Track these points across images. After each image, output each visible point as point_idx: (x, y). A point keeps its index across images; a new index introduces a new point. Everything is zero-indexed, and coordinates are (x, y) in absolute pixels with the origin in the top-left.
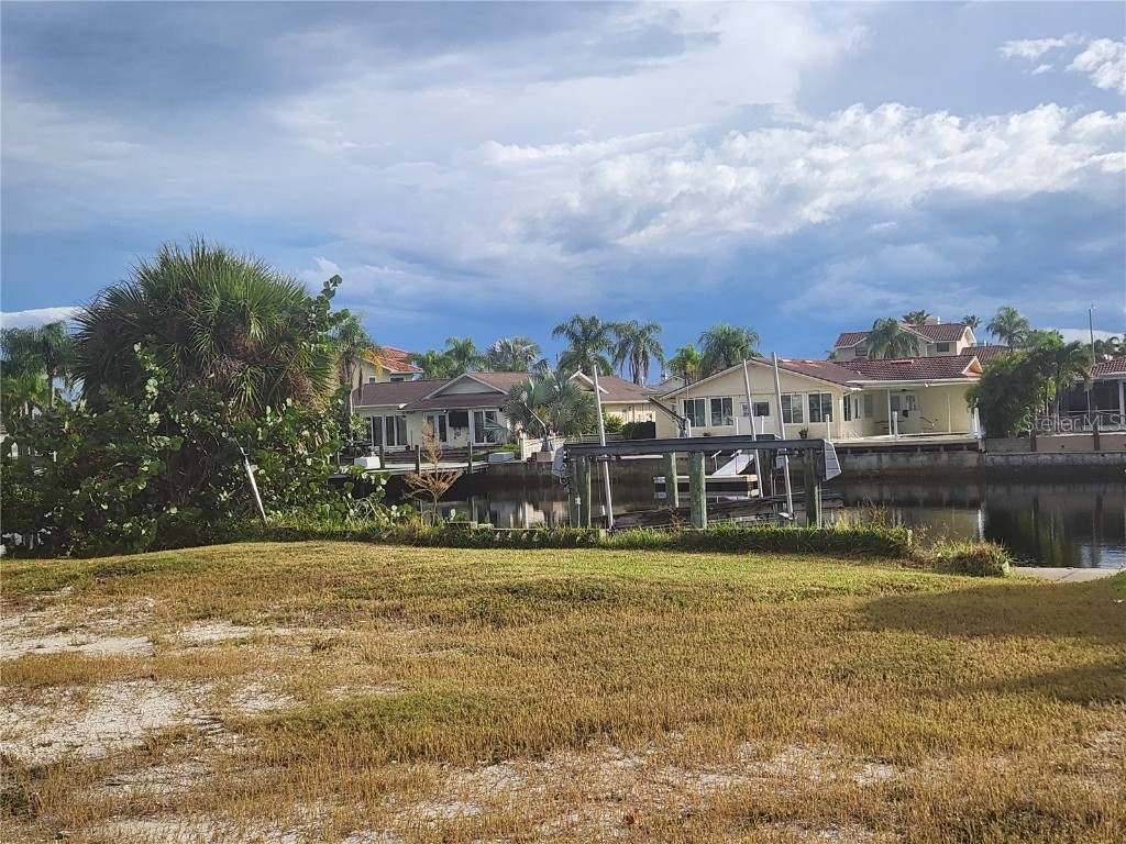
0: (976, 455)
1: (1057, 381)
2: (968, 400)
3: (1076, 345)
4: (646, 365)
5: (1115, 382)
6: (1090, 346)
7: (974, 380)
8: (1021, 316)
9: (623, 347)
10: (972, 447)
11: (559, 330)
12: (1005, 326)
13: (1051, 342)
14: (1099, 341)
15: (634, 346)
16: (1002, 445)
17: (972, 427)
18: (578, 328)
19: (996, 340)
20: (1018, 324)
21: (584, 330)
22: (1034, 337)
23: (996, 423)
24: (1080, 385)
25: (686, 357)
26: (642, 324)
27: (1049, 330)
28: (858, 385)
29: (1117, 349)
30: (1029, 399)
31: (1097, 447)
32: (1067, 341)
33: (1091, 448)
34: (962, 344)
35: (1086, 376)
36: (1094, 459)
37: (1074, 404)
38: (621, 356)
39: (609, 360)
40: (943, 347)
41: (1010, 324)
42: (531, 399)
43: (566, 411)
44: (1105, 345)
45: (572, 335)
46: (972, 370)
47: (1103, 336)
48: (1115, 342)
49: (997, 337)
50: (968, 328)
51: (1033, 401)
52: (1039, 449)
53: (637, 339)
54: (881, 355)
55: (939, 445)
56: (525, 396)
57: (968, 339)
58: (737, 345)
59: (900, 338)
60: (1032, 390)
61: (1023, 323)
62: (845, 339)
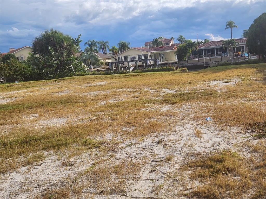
0: (177, 65)
1: (191, 49)
2: (175, 54)
3: (195, 42)
4: (106, 50)
5: (202, 49)
6: (197, 43)
7: (176, 50)
8: (183, 37)
9: (101, 46)
10: (176, 63)
11: (86, 43)
12: (180, 39)
13: (190, 42)
14: (199, 42)
15: (103, 46)
16: (182, 62)
17: (176, 59)
18: (90, 43)
19: (179, 42)
20: (183, 39)
21: (92, 43)
22: (186, 41)
23: (180, 58)
24: (195, 50)
25: (114, 48)
26: (104, 42)
27: (189, 40)
28: (153, 52)
29: (203, 43)
30: (186, 53)
31: (199, 62)
32: (193, 42)
33: (198, 62)
34: (171, 44)
35: (197, 48)
36: (198, 64)
37: (195, 54)
38: (100, 48)
39: (98, 50)
40: (167, 44)
41: (181, 38)
42: (86, 58)
43: (93, 60)
44: (200, 43)
45: (89, 44)
46: (175, 48)
47: (200, 41)
48: (202, 42)
49: (179, 41)
50: (172, 40)
51: (187, 53)
52: (188, 63)
53: (104, 45)
54: (155, 46)
55: (170, 63)
56: (84, 57)
57: (172, 42)
58: (125, 45)
59: (159, 42)
60: (187, 51)
61: (184, 38)
62: (146, 43)
